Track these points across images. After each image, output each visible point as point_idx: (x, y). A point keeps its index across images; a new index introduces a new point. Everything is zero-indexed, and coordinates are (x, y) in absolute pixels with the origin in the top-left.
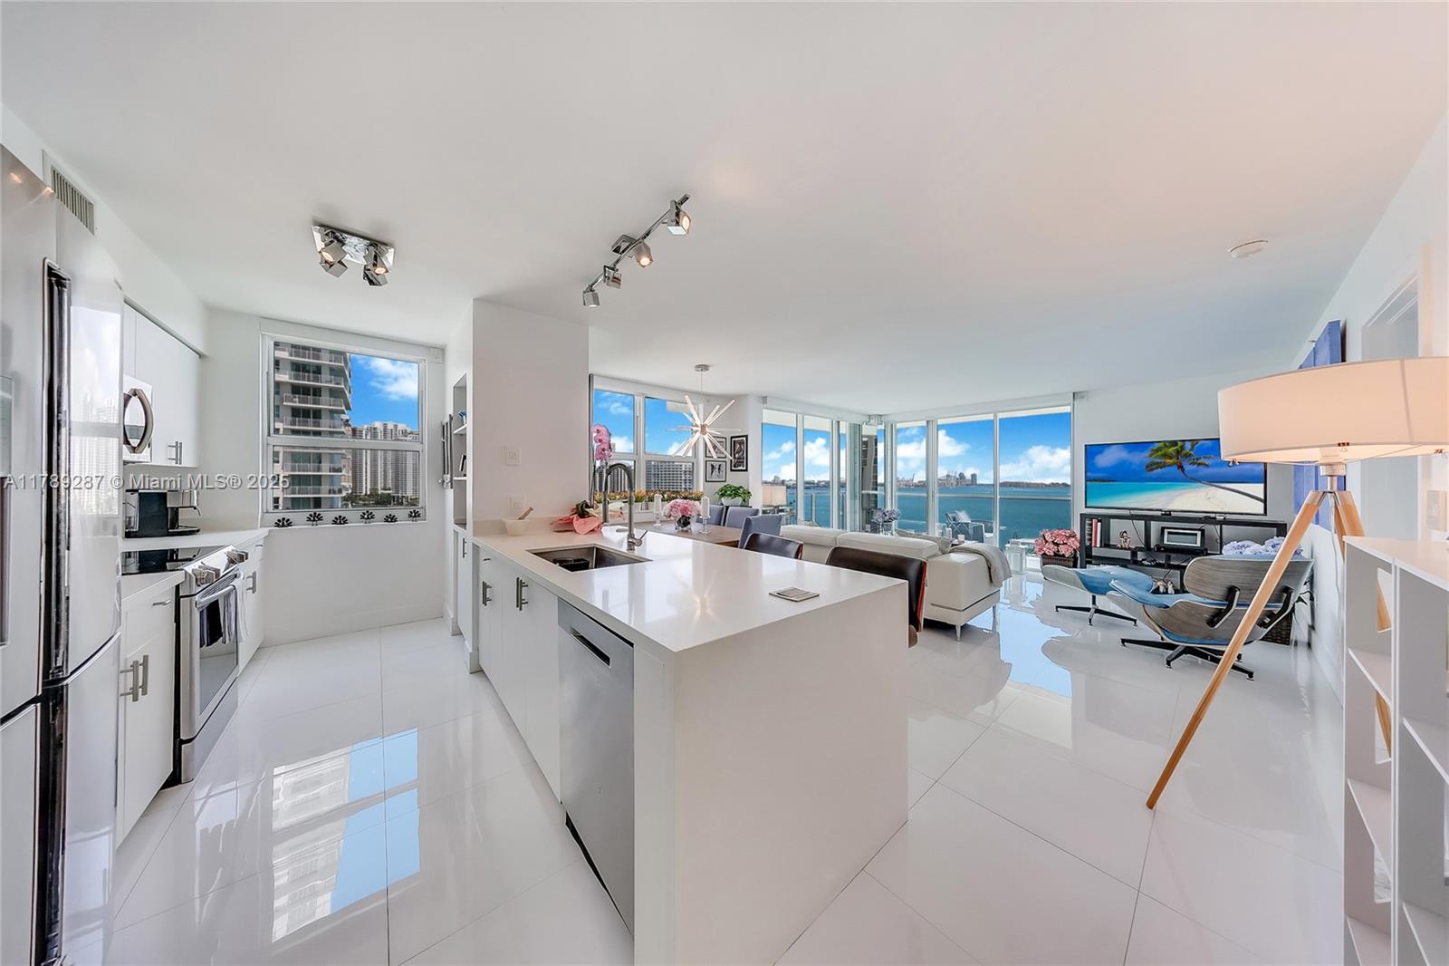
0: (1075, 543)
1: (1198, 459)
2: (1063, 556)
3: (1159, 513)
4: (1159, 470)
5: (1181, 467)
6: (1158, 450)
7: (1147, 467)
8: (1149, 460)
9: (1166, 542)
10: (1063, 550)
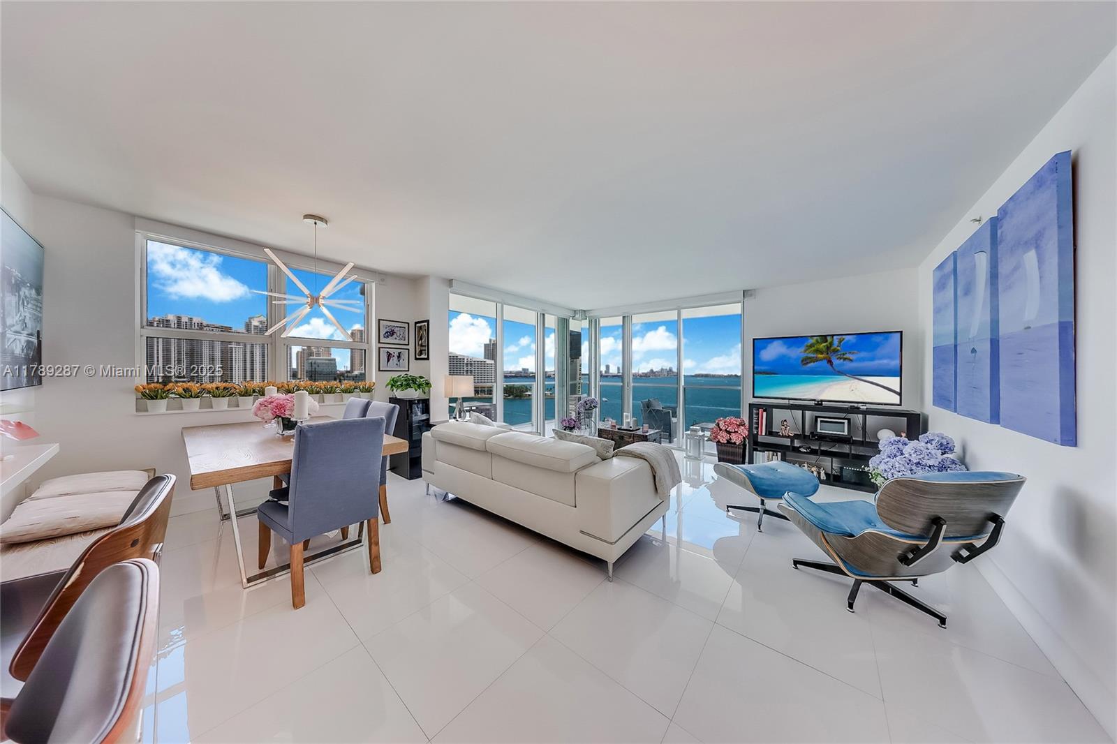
0: (744, 432)
1: (844, 354)
2: (735, 443)
3: (812, 403)
4: (812, 364)
5: (830, 362)
6: (812, 346)
7: (802, 361)
8: (803, 355)
9: (819, 430)
10: (734, 438)
